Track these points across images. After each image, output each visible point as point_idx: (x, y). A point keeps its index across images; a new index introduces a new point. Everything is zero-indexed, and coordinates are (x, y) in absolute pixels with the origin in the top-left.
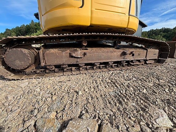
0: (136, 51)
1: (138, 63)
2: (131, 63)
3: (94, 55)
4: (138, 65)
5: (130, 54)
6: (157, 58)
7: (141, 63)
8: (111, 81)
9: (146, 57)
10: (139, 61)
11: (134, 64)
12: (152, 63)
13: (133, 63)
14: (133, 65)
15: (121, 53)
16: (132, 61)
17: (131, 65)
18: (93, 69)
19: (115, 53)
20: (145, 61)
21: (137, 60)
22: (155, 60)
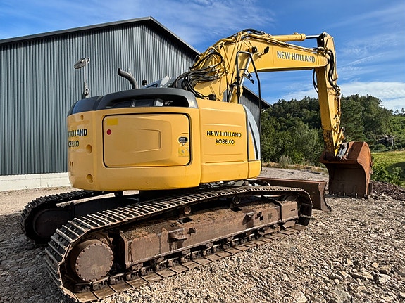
0: (265, 211)
1: (271, 231)
2: (261, 233)
3: (204, 230)
4: (271, 234)
5: (256, 218)
6: (297, 216)
7: (276, 230)
8: (245, 274)
9: (281, 218)
10: (272, 227)
11: (266, 232)
12: (292, 226)
13: (264, 231)
14: (264, 236)
15: (243, 218)
16: (262, 230)
17: (260, 236)
18: (202, 256)
19: (235, 221)
20: (281, 224)
21: (269, 226)
22: (295, 220)
